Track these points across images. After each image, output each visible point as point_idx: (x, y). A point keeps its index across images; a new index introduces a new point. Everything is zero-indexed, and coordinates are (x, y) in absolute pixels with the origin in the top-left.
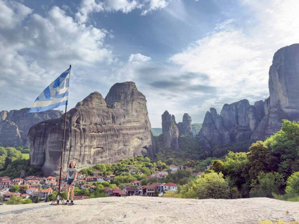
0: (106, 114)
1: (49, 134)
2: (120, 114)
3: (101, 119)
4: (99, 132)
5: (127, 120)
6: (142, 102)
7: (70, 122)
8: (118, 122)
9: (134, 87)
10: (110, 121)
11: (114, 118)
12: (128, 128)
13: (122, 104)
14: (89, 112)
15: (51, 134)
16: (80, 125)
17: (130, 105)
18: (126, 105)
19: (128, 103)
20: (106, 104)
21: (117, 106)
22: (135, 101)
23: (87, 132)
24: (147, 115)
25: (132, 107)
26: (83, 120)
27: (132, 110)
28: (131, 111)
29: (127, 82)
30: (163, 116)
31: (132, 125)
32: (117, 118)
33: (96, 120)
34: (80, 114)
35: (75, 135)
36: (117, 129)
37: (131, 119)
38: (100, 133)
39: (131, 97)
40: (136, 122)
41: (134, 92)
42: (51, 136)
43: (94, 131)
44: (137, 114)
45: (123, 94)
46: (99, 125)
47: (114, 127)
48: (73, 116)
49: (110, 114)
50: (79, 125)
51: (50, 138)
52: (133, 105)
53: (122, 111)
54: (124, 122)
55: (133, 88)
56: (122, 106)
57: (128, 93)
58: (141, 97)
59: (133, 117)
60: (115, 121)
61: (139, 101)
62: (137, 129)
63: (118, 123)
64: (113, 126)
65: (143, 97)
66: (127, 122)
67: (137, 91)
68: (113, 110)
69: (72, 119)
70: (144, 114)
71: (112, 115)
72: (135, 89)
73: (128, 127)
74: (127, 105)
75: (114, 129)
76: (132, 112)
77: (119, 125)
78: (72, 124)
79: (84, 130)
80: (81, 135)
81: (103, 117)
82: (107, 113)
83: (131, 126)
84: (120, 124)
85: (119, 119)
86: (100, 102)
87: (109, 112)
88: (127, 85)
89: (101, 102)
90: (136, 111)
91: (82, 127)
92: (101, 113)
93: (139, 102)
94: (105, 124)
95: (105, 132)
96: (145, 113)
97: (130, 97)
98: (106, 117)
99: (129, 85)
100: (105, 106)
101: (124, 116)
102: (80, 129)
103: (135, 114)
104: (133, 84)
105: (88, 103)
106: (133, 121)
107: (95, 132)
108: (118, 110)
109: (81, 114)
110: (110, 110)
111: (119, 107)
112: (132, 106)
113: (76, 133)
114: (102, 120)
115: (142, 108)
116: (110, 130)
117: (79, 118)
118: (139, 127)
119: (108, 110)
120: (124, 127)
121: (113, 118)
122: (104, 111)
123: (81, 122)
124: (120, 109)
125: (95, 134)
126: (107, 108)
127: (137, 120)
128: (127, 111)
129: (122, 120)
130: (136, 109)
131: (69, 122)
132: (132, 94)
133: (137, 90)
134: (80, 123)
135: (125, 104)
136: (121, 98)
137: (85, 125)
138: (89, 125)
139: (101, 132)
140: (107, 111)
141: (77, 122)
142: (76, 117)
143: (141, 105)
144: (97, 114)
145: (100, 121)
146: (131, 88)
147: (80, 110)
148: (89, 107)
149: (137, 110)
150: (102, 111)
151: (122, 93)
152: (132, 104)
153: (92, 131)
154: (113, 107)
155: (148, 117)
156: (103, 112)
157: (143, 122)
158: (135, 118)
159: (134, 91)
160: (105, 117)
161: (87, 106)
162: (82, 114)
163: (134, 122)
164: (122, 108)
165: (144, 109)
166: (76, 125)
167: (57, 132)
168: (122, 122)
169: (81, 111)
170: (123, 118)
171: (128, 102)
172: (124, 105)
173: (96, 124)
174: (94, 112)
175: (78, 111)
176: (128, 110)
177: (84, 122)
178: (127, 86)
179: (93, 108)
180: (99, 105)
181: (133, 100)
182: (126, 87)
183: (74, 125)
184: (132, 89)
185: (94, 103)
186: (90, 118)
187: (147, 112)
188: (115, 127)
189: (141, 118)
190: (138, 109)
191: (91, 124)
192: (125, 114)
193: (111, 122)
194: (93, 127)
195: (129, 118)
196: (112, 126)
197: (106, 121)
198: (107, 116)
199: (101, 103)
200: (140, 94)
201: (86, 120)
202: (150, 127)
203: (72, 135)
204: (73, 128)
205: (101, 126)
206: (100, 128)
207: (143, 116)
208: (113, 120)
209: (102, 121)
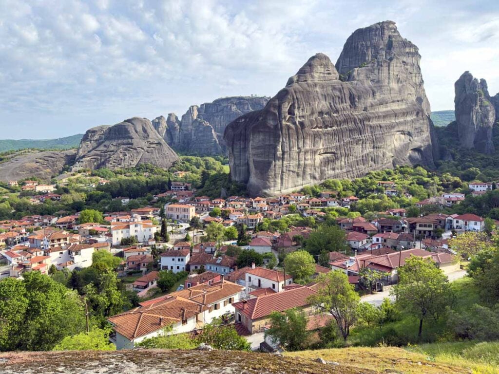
0: (338, 93)
1: (251, 136)
2: (366, 89)
3: (330, 103)
4: (326, 127)
5: (378, 100)
6: (409, 60)
7: (280, 114)
8: (361, 105)
9: (393, 31)
10: (347, 104)
11: (354, 98)
12: (380, 114)
13: (369, 70)
14: (308, 92)
15: (253, 135)
16: (294, 116)
17: (385, 69)
18: (376, 72)
19: (381, 66)
20: (337, 75)
21: (358, 74)
22: (395, 60)
23: (306, 129)
24: (420, 85)
25: (389, 73)
26: (299, 108)
27: (389, 78)
28: (387, 81)
29: (379, 24)
30: (457, 84)
31: (389, 109)
32: (359, 99)
33: (320, 107)
34: (293, 99)
35: (289, 134)
36: (359, 119)
37: (387, 96)
38: (329, 129)
39: (386, 52)
40: (398, 101)
41: (394, 42)
42: (253, 137)
43: (319, 126)
44: (400, 85)
45: (370, 50)
46: (327, 113)
47: (353, 115)
48: (283, 103)
49: (345, 92)
50: (293, 118)
51: (253, 142)
52: (391, 68)
53: (368, 84)
54: (374, 104)
55: (390, 33)
56: (369, 75)
57: (381, 47)
58: (407, 50)
59: (391, 93)
60: (356, 103)
61: (405, 59)
62: (400, 116)
63: (362, 108)
64: (351, 113)
65: (412, 50)
66: (380, 105)
67: (400, 40)
68: (352, 83)
69: (282, 107)
70: (416, 84)
71: (350, 94)
72: (396, 34)
73: (381, 112)
74: (379, 70)
75: (355, 118)
76: (389, 83)
77: (362, 112)
78: (283, 117)
79: (302, 124)
80: (297, 133)
81: (333, 98)
82: (340, 92)
83: (387, 111)
84: (365, 109)
85: (362, 100)
86: (326, 72)
87: (343, 88)
88: (377, 29)
89: (328, 72)
90: (398, 81)
91: (298, 120)
92: (330, 92)
93: (404, 62)
94: (337, 111)
95: (338, 126)
96: (418, 81)
97: (384, 54)
98: (339, 98)
99: (382, 29)
100: (336, 79)
101: (374, 93)
102: (295, 123)
103: (394, 85)
104: (391, 26)
105: (305, 77)
106: (391, 101)
107: (321, 127)
108: (360, 84)
109: (295, 97)
110: (347, 84)
111: (362, 77)
112: (389, 70)
113: (290, 130)
114: (332, 104)
115: (411, 73)
116: (346, 121)
117: (293, 106)
118: (405, 111)
119: (341, 85)
120: (373, 113)
121: (352, 98)
122: (334, 88)
123: (296, 112)
124: (365, 81)
125: (321, 130)
126: (340, 81)
127: (399, 99)
128: (378, 82)
129: (370, 101)
130: (397, 76)
131: (277, 114)
132: (390, 46)
133: (399, 36)
134: (294, 114)
135: (374, 69)
136: (367, 58)
137: (303, 117)
138: (310, 115)
139: (331, 127)
140: (340, 87)
141: (291, 112)
142: (287, 104)
143: (408, 67)
144: (322, 95)
145: (328, 107)
146: (387, 33)
147: (293, 91)
148: (307, 84)
149: (399, 78)
150: (330, 88)
151: (367, 48)
152: (389, 66)
153: (315, 125)
154: (352, 77)
155: (424, 90)
156: (332, 90)
157: (413, 100)
158: (396, 95)
159: (393, 39)
160: (337, 99)
161: (305, 82)
162: (297, 99)
163: (393, 102)
164: (368, 78)
165: (416, 74)
166: (290, 118)
167: (262, 132)
168: (369, 104)
169: (295, 92)
170: (371, 98)
171: (380, 63)
172: (372, 71)
173: (321, 113)
174: (317, 91)
175: (291, 94)
176: (380, 80)
177: (300, 111)
178: (377, 33)
179: (315, 85)
180: (325, 77)
181: (391, 59)
182: (376, 35)
183: (285, 118)
184: (390, 37)
185: (316, 75)
186: (310, 104)
187: (422, 79)
188: (356, 115)
189: (408, 94)
190: (402, 76)
191: (312, 113)
192: (375, 89)
193: (349, 107)
194: (316, 119)
195: (382, 96)
196: (350, 115)
197: (339, 106)
198: (340, 96)
199: (329, 74)
200: (407, 44)
201: (303, 107)
202: (428, 109)
203: (284, 135)
204: (284, 123)
205: (330, 115)
206: (328, 119)
207: (413, 89)
208: (351, 103)
209: (331, 106)
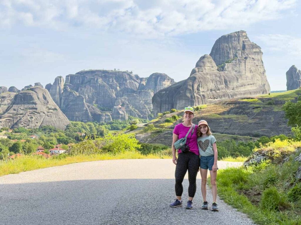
0: (218, 79)
1: (178, 101)
2: (233, 77)
3: (215, 85)
4: (214, 98)
5: (240, 84)
6: (256, 57)
7: (193, 89)
8: (231, 86)
9: (245, 37)
10: (223, 86)
11: (227, 82)
12: (242, 92)
13: (234, 65)
14: (205, 78)
15: (179, 101)
16: (199, 91)
17: (243, 64)
18: (238, 66)
19: (241, 62)
20: (216, 68)
21: (228, 67)
22: (249, 58)
23: (206, 98)
24: (263, 73)
25: (245, 67)
26: (202, 87)
27: (245, 70)
28: (244, 72)
29: (236, 32)
30: (288, 73)
31: (246, 89)
32: (229, 83)
33: (211, 87)
34: (199, 82)
35: (198, 101)
36: (231, 95)
37: (244, 82)
38: (216, 99)
39: (242, 52)
40: (251, 84)
41: (246, 46)
42: (179, 102)
43: (211, 97)
44: (252, 74)
45: (231, 50)
46: (214, 90)
47: (227, 92)
48: (194, 84)
49: (222, 78)
50: (199, 92)
51: (179, 104)
52: (247, 63)
53: (233, 73)
54: (238, 86)
55: (243, 39)
56: (234, 67)
57: (239, 48)
58: (254, 50)
59: (247, 79)
60: (228, 85)
61: (253, 56)
62: (253, 94)
63: (231, 88)
64: (226, 91)
65: (257, 50)
66: (241, 86)
67: (250, 43)
68: (224, 73)
69: (194, 86)
70: (260, 73)
71: (225, 79)
72: (247, 40)
73: (242, 91)
74: (239, 65)
75: (229, 94)
76: (245, 73)
77: (232, 90)
78: (195, 91)
79: (203, 96)
80: (202, 101)
81: (216, 82)
82: (220, 78)
83: (246, 91)
84: (233, 89)
85: (231, 84)
86: (211, 66)
87: (221, 76)
88: (235, 36)
89: (212, 66)
90: (251, 71)
91: (201, 93)
92: (214, 78)
93: (253, 58)
94: (219, 90)
95: (220, 98)
96: (262, 71)
97: (241, 53)
98: (219, 81)
99: (239, 36)
100: (216, 70)
101: (237, 79)
102: (200, 95)
103: (249, 74)
104: (244, 34)
105: (202, 69)
106: (247, 84)
107: (212, 98)
108: (229, 73)
109: (200, 81)
110: (222, 73)
111: (230, 69)
112: (245, 65)
113: (199, 99)
114: (216, 85)
115: (257, 66)
116: (224, 96)
117: (199, 85)
118: (256, 91)
119: (220, 74)
120: (238, 91)
121: (226, 82)
122: (216, 76)
123: (200, 89)
124: (232, 71)
125: (212, 100)
126: (218, 72)
127: (252, 83)
128: (239, 72)
129: (235, 84)
130: (250, 68)
131: (192, 90)
132: (244, 48)
133: (249, 40)
134: (199, 90)
135: (236, 64)
136: (230, 56)
137: (204, 92)
138: (207, 91)
139: (217, 98)
140: (219, 75)
142: (196, 84)
143: (255, 62)
144: (211, 80)
145: (214, 87)
146: (242, 39)
147: (198, 78)
148: (204, 73)
149: (251, 70)
150: (214, 76)
151: (230, 49)
152: (245, 63)
153: (209, 97)
154: (225, 69)
155: (266, 77)
156: (215, 77)
157: (260, 84)
158: (250, 80)
159: (246, 43)
160: (218, 82)
161: (202, 72)
162: (201, 82)
163: (248, 85)
164: (233, 69)
165: (260, 66)
166: (198, 92)
167: (184, 99)
168: (235, 86)
169: (199, 78)
170: (236, 82)
171: (240, 61)
172: (235, 65)
173: (211, 90)
174: (208, 77)
175: (197, 79)
176: (240, 71)
177: (202, 88)
178: (236, 39)
179: (207, 74)
180: (210, 69)
181: (246, 58)
182: (235, 40)
183: (196, 92)
184: (243, 42)
185: (206, 68)
186: (207, 85)
187: (264, 69)
188: (229, 92)
189: (257, 80)
190: (253, 69)
191: (208, 90)
192: (238, 76)
193: (225, 87)
194: (210, 93)
195: (242, 81)
196: (226, 92)
197: (220, 87)
198: (220, 81)
199: (213, 67)
200: (254, 46)
201: (204, 86)
202: (269, 89)
203: (196, 102)
204: (195, 95)
205: (216, 92)
206: (215, 94)
207: (259, 77)
208: (226, 85)
209: (216, 86)
